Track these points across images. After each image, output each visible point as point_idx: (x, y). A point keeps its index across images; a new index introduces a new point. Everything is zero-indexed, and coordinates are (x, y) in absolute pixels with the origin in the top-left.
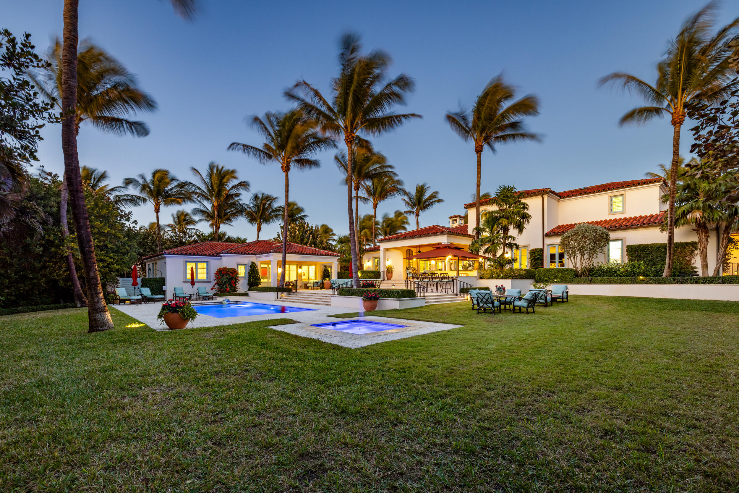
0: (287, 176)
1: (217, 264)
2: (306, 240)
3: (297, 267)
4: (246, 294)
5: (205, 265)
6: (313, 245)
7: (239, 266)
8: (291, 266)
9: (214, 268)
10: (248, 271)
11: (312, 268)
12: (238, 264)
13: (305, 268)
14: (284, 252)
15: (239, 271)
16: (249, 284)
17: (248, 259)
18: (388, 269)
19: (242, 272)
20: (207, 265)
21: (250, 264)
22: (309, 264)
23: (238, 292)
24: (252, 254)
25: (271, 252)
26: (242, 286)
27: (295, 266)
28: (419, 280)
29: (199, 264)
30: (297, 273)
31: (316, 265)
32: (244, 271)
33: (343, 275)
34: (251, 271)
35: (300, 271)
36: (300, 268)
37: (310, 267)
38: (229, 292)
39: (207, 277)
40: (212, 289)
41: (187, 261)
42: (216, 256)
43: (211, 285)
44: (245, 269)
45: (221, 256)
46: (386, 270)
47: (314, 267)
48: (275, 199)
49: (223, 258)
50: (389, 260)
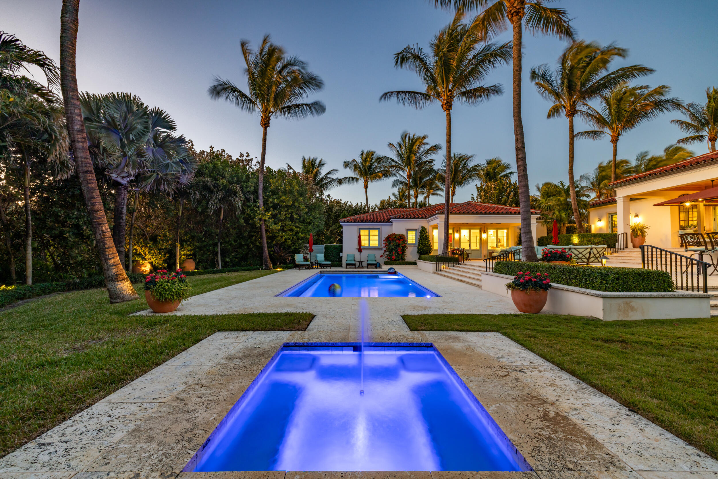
0: (449, 115)
1: (388, 230)
2: (505, 198)
3: (480, 231)
4: (415, 263)
5: (376, 232)
6: (514, 205)
7: (409, 233)
8: (472, 231)
9: (385, 235)
10: (418, 237)
11: (503, 233)
12: (408, 230)
13: (491, 232)
14: (446, 212)
15: (409, 237)
16: (418, 252)
17: (418, 224)
18: (633, 231)
19: (412, 238)
20: (379, 232)
21: (420, 229)
22: (498, 227)
23: (406, 261)
24: (422, 218)
25: (436, 214)
26: (411, 254)
27: (478, 231)
28: (702, 248)
29: (371, 231)
30: (481, 239)
31: (508, 229)
32: (414, 237)
33: (549, 241)
34: (421, 237)
35: (484, 236)
36: (485, 232)
37: (500, 231)
38: (395, 260)
39: (379, 245)
40: (381, 256)
41: (360, 229)
42: (387, 222)
43: (381, 252)
44: (416, 235)
45: (391, 222)
46: (629, 232)
47: (505, 231)
48: (470, 157)
49: (394, 224)
50: (637, 216)
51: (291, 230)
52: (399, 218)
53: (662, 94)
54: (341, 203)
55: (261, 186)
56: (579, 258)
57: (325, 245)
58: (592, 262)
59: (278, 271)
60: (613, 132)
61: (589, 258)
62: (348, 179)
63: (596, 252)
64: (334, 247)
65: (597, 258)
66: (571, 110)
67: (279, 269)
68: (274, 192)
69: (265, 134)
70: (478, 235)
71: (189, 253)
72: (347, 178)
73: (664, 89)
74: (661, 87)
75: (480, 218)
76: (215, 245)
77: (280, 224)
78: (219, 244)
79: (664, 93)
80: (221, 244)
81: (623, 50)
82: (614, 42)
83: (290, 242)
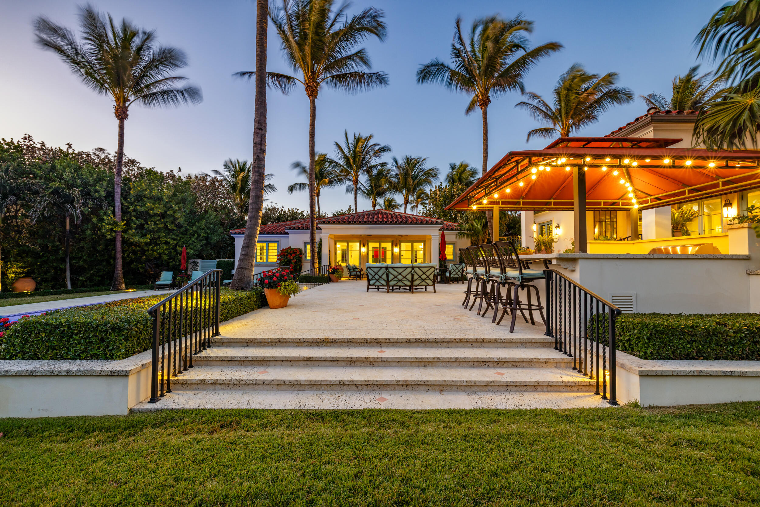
0: (313, 102)
3: (392, 245)
5: (276, 245)
7: (307, 246)
12: (306, 243)
13: (406, 246)
20: (278, 245)
22: (412, 239)
29: (270, 244)
30: (392, 253)
31: (424, 242)
35: (396, 250)
36: (396, 246)
39: (277, 260)
45: (287, 234)
48: (424, 159)
49: (290, 235)
50: (558, 227)
51: (167, 243)
52: (299, 229)
53: (611, 83)
54: (297, 213)
55: (118, 191)
56: (400, 281)
57: (217, 260)
58: (418, 285)
59: (129, 292)
60: (563, 129)
61: (412, 281)
62: (298, 186)
63: (420, 273)
64: (226, 264)
65: (423, 280)
66: (483, 100)
67: (130, 290)
68: (140, 198)
69: (122, 128)
70: (358, 248)
71: (19, 270)
72: (298, 183)
73: (613, 77)
74: (610, 75)
75: (370, 228)
76: (63, 260)
77: (148, 236)
78: (68, 260)
79: (613, 81)
80: (71, 259)
81: (530, 23)
82: (519, 15)
83: (165, 257)
